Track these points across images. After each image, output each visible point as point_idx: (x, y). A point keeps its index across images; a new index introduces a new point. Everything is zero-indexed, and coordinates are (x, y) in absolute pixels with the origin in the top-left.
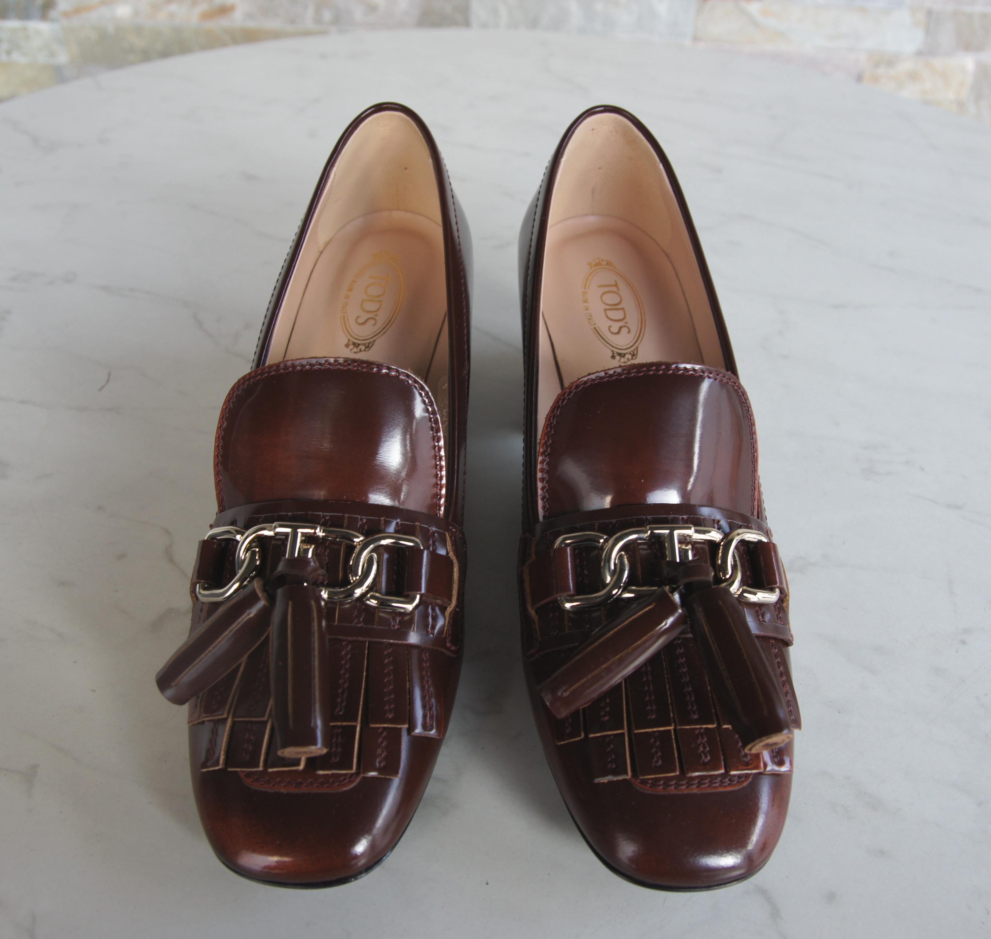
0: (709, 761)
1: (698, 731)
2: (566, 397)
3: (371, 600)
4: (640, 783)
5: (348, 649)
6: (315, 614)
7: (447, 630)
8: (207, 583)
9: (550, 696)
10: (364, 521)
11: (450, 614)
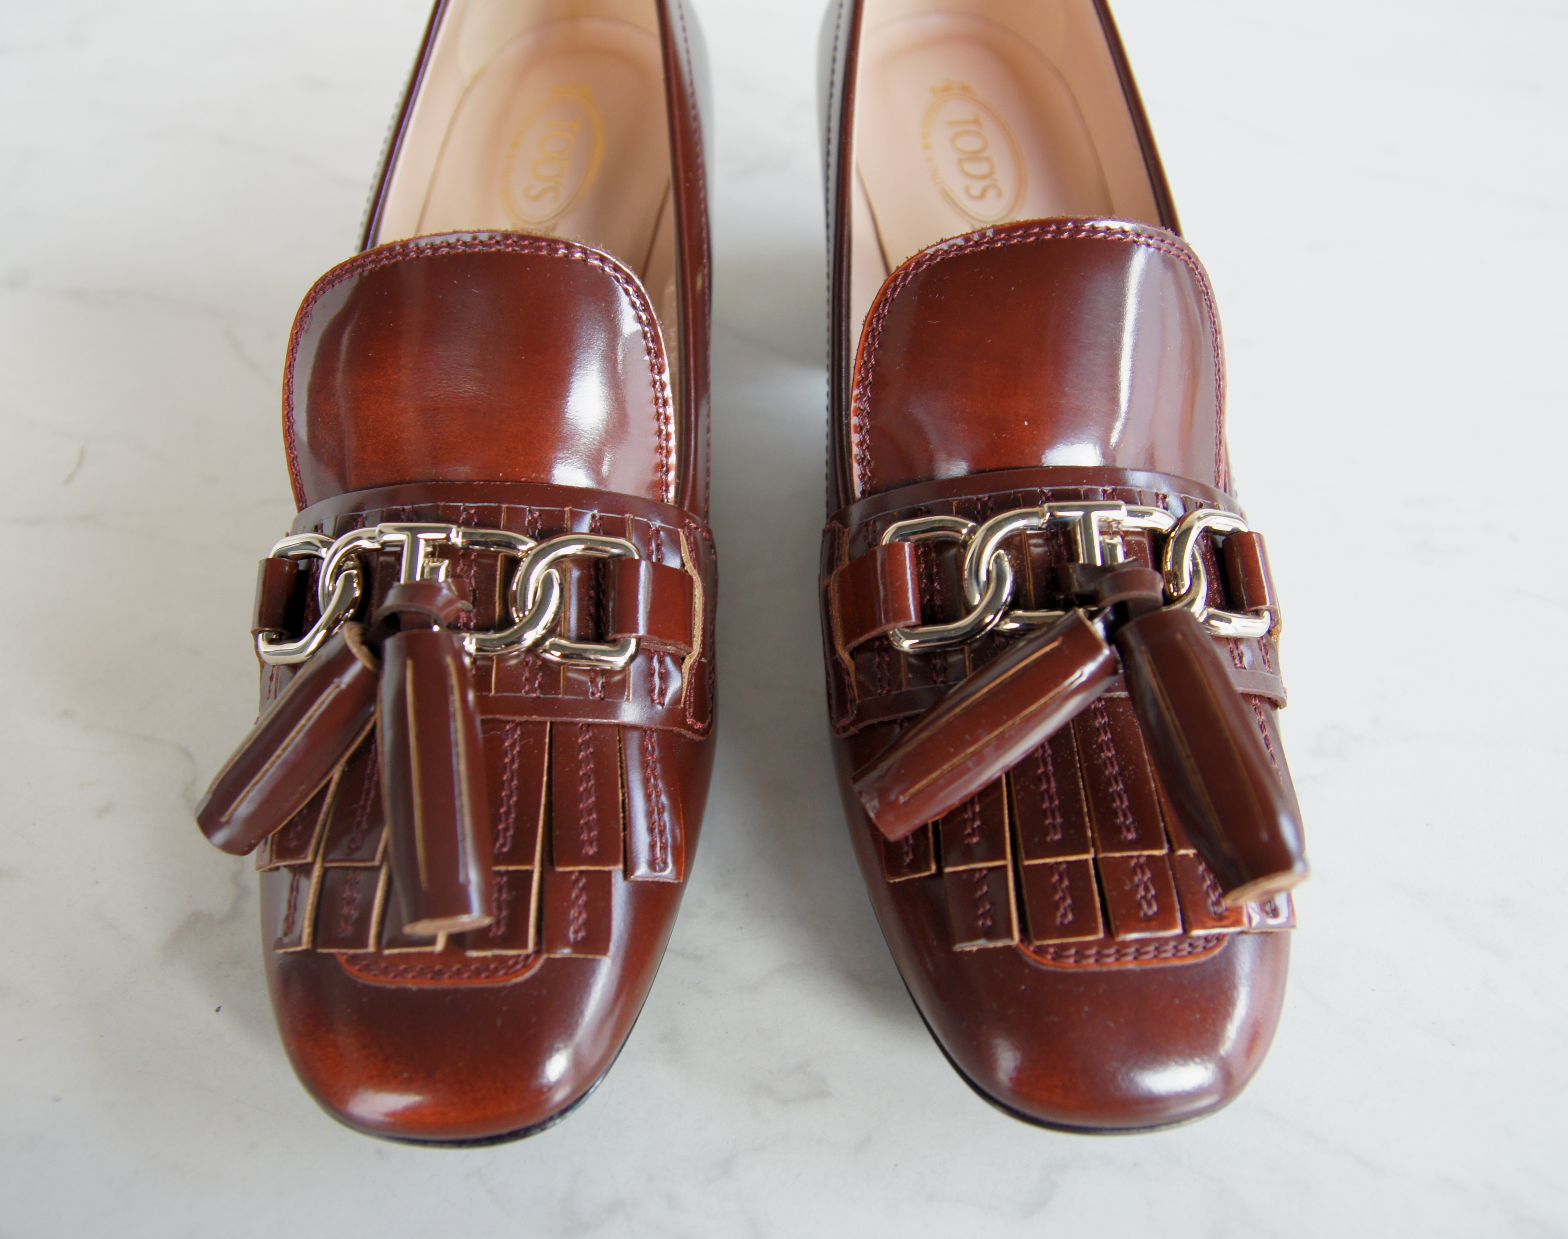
0: (1155, 914)
1: (1135, 860)
2: (899, 284)
3: (553, 652)
4: (1035, 952)
5: (516, 736)
6: (454, 681)
7: (686, 696)
8: (276, 633)
9: (876, 803)
10: (535, 515)
11: (691, 669)
